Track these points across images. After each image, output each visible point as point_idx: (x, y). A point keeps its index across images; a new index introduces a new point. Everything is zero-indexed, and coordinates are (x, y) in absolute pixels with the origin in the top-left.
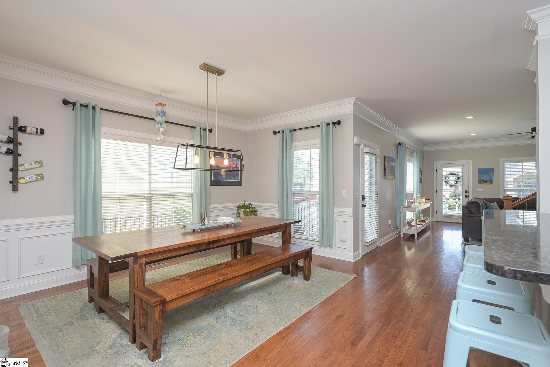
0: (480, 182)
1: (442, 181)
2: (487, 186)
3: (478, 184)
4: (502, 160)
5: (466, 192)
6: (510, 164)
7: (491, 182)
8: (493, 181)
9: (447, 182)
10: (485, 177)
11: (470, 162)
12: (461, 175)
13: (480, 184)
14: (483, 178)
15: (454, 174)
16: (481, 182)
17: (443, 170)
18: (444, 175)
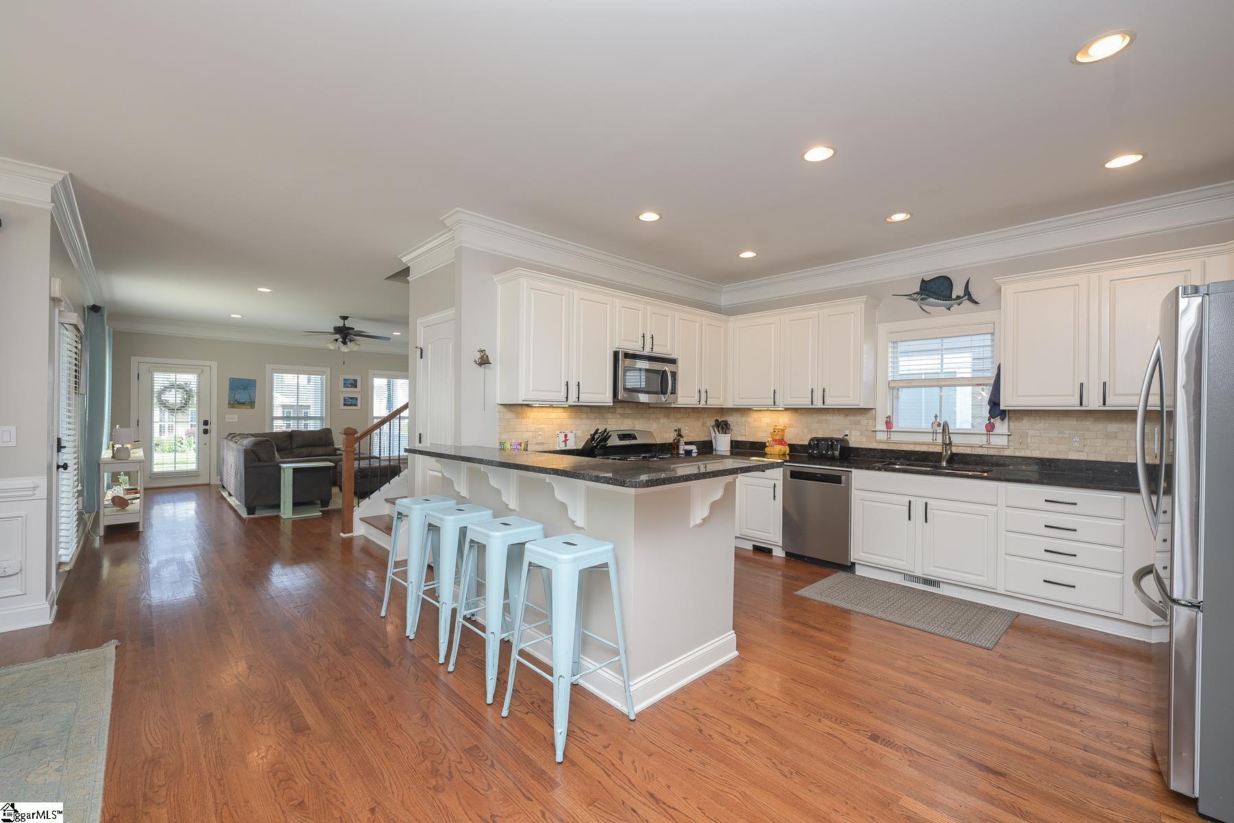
0: (232, 404)
1: (152, 399)
2: (245, 411)
3: (229, 407)
4: (269, 367)
5: (206, 423)
6: (281, 375)
7: (251, 404)
8: (254, 402)
9: (164, 404)
10: (241, 396)
11: (214, 365)
12: (193, 389)
13: (233, 407)
14: (238, 397)
15: (180, 387)
16: (235, 403)
17: (155, 376)
18: (157, 388)
